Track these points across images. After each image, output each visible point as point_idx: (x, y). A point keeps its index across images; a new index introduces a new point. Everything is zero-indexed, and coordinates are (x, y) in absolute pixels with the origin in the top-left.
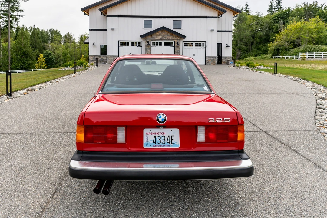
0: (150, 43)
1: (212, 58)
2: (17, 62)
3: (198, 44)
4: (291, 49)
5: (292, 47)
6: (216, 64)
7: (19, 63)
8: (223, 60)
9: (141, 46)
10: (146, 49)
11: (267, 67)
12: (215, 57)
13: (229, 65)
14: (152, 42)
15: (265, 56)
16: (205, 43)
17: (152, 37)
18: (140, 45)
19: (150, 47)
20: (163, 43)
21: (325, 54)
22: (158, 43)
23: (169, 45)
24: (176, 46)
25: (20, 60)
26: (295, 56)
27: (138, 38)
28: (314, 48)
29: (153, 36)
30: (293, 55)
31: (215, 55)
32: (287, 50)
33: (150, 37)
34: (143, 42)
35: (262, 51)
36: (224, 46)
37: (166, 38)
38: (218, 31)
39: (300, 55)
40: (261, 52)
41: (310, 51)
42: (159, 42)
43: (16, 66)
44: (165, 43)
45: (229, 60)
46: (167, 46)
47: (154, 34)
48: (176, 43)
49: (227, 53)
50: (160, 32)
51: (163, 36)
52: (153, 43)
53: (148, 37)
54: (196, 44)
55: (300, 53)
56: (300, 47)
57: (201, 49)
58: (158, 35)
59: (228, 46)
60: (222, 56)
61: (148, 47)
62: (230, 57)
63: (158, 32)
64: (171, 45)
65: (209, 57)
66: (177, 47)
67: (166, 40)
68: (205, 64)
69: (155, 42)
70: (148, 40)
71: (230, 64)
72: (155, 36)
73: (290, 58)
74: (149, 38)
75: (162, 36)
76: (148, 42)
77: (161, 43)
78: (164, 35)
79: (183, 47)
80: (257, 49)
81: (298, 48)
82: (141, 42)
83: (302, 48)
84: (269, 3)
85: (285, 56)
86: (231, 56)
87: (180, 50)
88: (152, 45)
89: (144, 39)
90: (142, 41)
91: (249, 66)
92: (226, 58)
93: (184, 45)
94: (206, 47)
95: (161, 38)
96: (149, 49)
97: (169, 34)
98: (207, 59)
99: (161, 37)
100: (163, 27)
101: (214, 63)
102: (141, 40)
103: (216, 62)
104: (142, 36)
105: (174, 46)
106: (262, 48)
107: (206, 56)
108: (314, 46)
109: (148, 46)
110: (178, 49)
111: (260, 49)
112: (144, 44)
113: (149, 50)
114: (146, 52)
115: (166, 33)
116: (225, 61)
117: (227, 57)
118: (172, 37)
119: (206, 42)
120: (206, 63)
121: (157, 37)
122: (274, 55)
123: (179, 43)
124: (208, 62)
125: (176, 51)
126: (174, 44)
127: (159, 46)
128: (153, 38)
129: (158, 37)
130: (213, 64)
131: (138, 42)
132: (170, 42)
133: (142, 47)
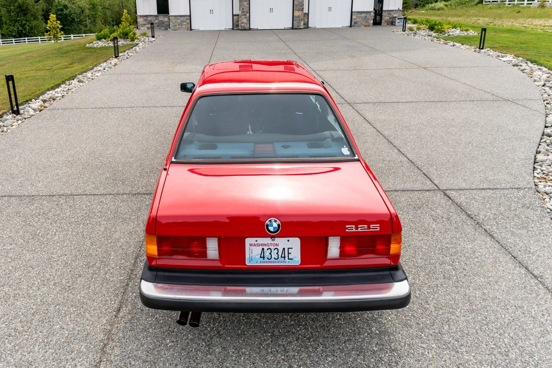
1: (363, 15)
2: (10, 25)
6: (371, 25)
7: (14, 26)
8: (386, 17)
10: (241, 1)
11: (467, 30)
12: (370, 12)
13: (395, 25)
25: (16, 21)
31: (371, 8)
43: (10, 31)
45: (396, 17)
49: (393, 2)
60: (384, 9)
62: (399, 10)
65: (358, 12)
68: (351, 26)
71: (397, 24)
86: (401, 8)
87: (303, 1)
91: (432, 30)
92: (391, 13)
96: (246, 1)
98: (354, 17)
101: (367, 24)
103: (372, 22)
107: (353, 10)
110: (300, 0)
114: (240, 7)
116: (388, 18)
117: (393, 11)
120: (353, 24)
124: (355, 23)
125: (295, 2)
130: (365, 26)
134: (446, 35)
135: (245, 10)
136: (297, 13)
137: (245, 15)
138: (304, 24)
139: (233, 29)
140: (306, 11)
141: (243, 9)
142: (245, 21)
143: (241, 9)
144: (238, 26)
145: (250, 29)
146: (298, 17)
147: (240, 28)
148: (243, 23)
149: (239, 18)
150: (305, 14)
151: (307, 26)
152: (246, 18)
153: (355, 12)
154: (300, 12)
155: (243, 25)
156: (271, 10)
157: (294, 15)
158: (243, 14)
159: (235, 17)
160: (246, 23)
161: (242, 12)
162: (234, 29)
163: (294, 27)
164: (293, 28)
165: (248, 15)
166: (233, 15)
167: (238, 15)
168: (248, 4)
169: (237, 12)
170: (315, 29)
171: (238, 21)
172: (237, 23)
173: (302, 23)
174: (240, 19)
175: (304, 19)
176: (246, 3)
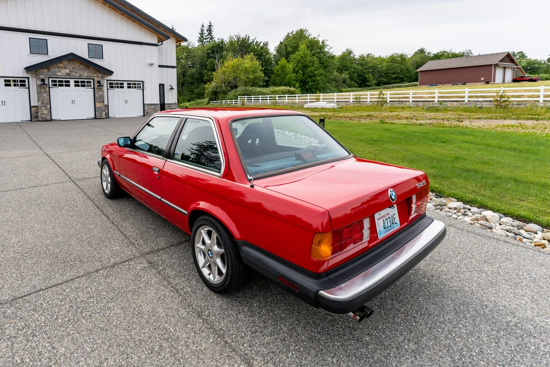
0: (46, 82)
1: (153, 107)
3: (132, 85)
4: (228, 91)
5: (229, 89)
9: (27, 86)
10: (39, 93)
12: (157, 104)
14: (50, 79)
15: (200, 101)
16: (141, 83)
17: (49, 70)
18: (25, 85)
19: (47, 89)
20: (72, 82)
21: (263, 97)
22: (62, 81)
23: (84, 86)
24: (96, 87)
26: (234, 101)
27: (20, 72)
28: (251, 91)
29: (52, 70)
30: (232, 99)
31: (158, 102)
32: (225, 93)
33: (46, 71)
34: (30, 79)
35: (196, 94)
36: (167, 88)
37: (78, 74)
38: (160, 66)
39: (239, 99)
40: (194, 96)
41: (248, 94)
42: (64, 80)
44: (75, 82)
46: (80, 88)
47: (55, 66)
48: (96, 82)
49: (171, 97)
50: (66, 63)
51: (71, 69)
52: (52, 81)
53: (42, 71)
54: (128, 84)
55: (239, 97)
56: (237, 89)
57: (137, 93)
58: (62, 68)
59: (172, 88)
60: (166, 103)
61: (43, 90)
62: (175, 103)
63: (61, 63)
64: (88, 86)
65: (149, 104)
66: (99, 88)
67: (77, 77)
68: (144, 116)
69: (57, 79)
70: (42, 77)
72: (57, 70)
73: (228, 103)
74: (44, 72)
75: (69, 69)
76: (43, 80)
77: (69, 82)
78: (73, 68)
79: (108, 89)
80: (190, 91)
81: (236, 90)
82: (26, 80)
83: (241, 89)
84: (199, 31)
85: (224, 101)
86: (177, 102)
87: (103, 94)
88: (51, 86)
89: (32, 74)
90: (28, 78)
92: (170, 105)
93: (109, 85)
94: (143, 90)
95: (69, 74)
96: (46, 93)
97: (82, 67)
98: (146, 108)
99: (67, 71)
100: (72, 54)
102: (26, 76)
104: (28, 69)
105: (94, 88)
106: (195, 91)
107: (145, 103)
108: (251, 88)
109: (44, 88)
110: (101, 93)
111: (193, 92)
112: (33, 83)
113: (45, 95)
114: (38, 99)
115: (77, 65)
117: (171, 104)
118: (89, 72)
119: (143, 82)
120: (145, 114)
121: (60, 72)
122: (211, 100)
123: (101, 83)
124: (147, 113)
125: (96, 96)
126: (92, 84)
127: (64, 88)
128: (53, 72)
129: (62, 72)
131: (19, 79)
132: (86, 80)
133: (29, 88)
135: (45, 101)
136: (98, 105)
137: (45, 106)
138: (106, 115)
139: (31, 120)
140: (106, 103)
141: (43, 100)
142: (45, 112)
143: (41, 101)
144: (37, 117)
145: (51, 120)
146: (100, 108)
147: (40, 119)
148: (43, 114)
149: (38, 109)
150: (106, 105)
151: (107, 116)
152: (46, 109)
153: (146, 104)
154: (102, 104)
155: (43, 116)
156: (73, 102)
157: (96, 106)
158: (43, 105)
159: (32, 109)
160: (47, 115)
161: (42, 103)
162: (33, 120)
163: (97, 117)
164: (95, 118)
165: (49, 106)
166: (31, 107)
167: (37, 107)
168: (48, 96)
169: (34, 103)
170: (115, 119)
171: (37, 113)
172: (36, 115)
173: (104, 113)
174: (40, 110)
175: (105, 111)
176: (46, 95)
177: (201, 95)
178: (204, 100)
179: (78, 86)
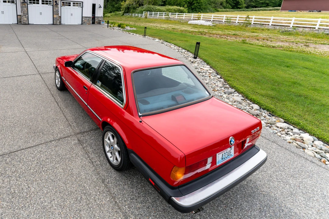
0: (26, 1)
1: (87, 19)
3: (75, 4)
4: (137, 7)
5: (138, 6)
6: (91, 24)
8: (96, 20)
9: (15, 3)
10: (22, 7)
12: (91, 17)
13: (101, 24)
15: (118, 13)
16: (82, 3)
19: (26, 5)
20: (40, 1)
21: (160, 13)
22: (35, 1)
23: (47, 4)
24: (54, 5)
26: (140, 14)
28: (153, 8)
30: (139, 13)
31: (90, 15)
32: (134, 8)
35: (116, 8)
36: (97, 7)
39: (144, 13)
41: (150, 10)
44: (42, 1)
45: (101, 20)
46: (45, 5)
48: (54, 2)
49: (99, 13)
52: (29, 0)
54: (73, 3)
55: (144, 12)
56: (143, 6)
57: (78, 9)
59: (100, 7)
60: (96, 16)
61: (24, 5)
64: (49, 4)
65: (85, 17)
66: (56, 6)
68: (82, 24)
71: (102, 23)
73: (136, 15)
76: (24, 0)
77: (38, 1)
79: (61, 6)
80: (112, 6)
81: (142, 7)
83: (145, 6)
85: (133, 14)
86: (102, 16)
87: (58, 9)
88: (28, 3)
91: (119, 27)
92: (98, 18)
93: (62, 4)
94: (82, 7)
96: (25, 7)
98: (83, 19)
101: (89, 23)
103: (91, 22)
105: (53, 5)
106: (116, 6)
107: (83, 16)
108: (152, 6)
109: (24, 4)
110: (57, 9)
111: (114, 6)
112: (19, 1)
113: (25, 9)
114: (21, 11)
116: (97, 21)
117: (99, 17)
119: (82, 2)
120: (83, 23)
122: (125, 13)
123: (57, 2)
124: (84, 22)
125: (54, 10)
126: (52, 3)
127: (36, 5)
130: (89, 24)
132: (48, 0)
133: (16, 4)
134: (126, 29)
136: (55, 16)
137: (25, 16)
138: (59, 22)
139: (18, 24)
140: (60, 15)
141: (24, 12)
142: (25, 19)
143: (23, 12)
144: (21, 22)
145: (29, 24)
146: (56, 18)
147: (22, 23)
148: (24, 20)
149: (21, 17)
150: (59, 17)
151: (60, 24)
152: (26, 17)
153: (84, 17)
154: (57, 15)
155: (24, 21)
156: (41, 13)
157: (54, 17)
158: (24, 15)
159: (18, 17)
160: (26, 21)
161: (23, 14)
162: (19, 23)
163: (54, 24)
164: (53, 24)
165: (27, 16)
166: (17, 16)
167: (20, 15)
168: (27, 9)
169: (19, 13)
170: (65, 25)
171: (21, 19)
172: (20, 20)
173: (58, 21)
174: (22, 18)
175: (59, 20)
177: (118, 9)
178: (121, 12)
179: (44, 4)
